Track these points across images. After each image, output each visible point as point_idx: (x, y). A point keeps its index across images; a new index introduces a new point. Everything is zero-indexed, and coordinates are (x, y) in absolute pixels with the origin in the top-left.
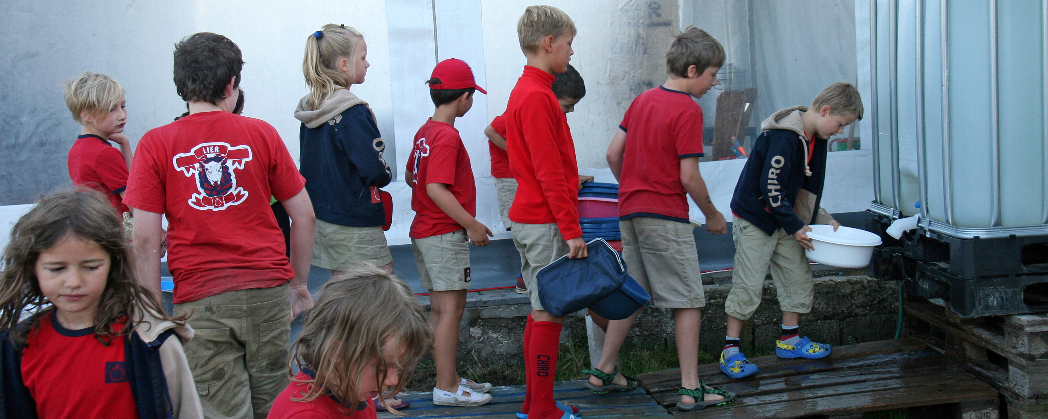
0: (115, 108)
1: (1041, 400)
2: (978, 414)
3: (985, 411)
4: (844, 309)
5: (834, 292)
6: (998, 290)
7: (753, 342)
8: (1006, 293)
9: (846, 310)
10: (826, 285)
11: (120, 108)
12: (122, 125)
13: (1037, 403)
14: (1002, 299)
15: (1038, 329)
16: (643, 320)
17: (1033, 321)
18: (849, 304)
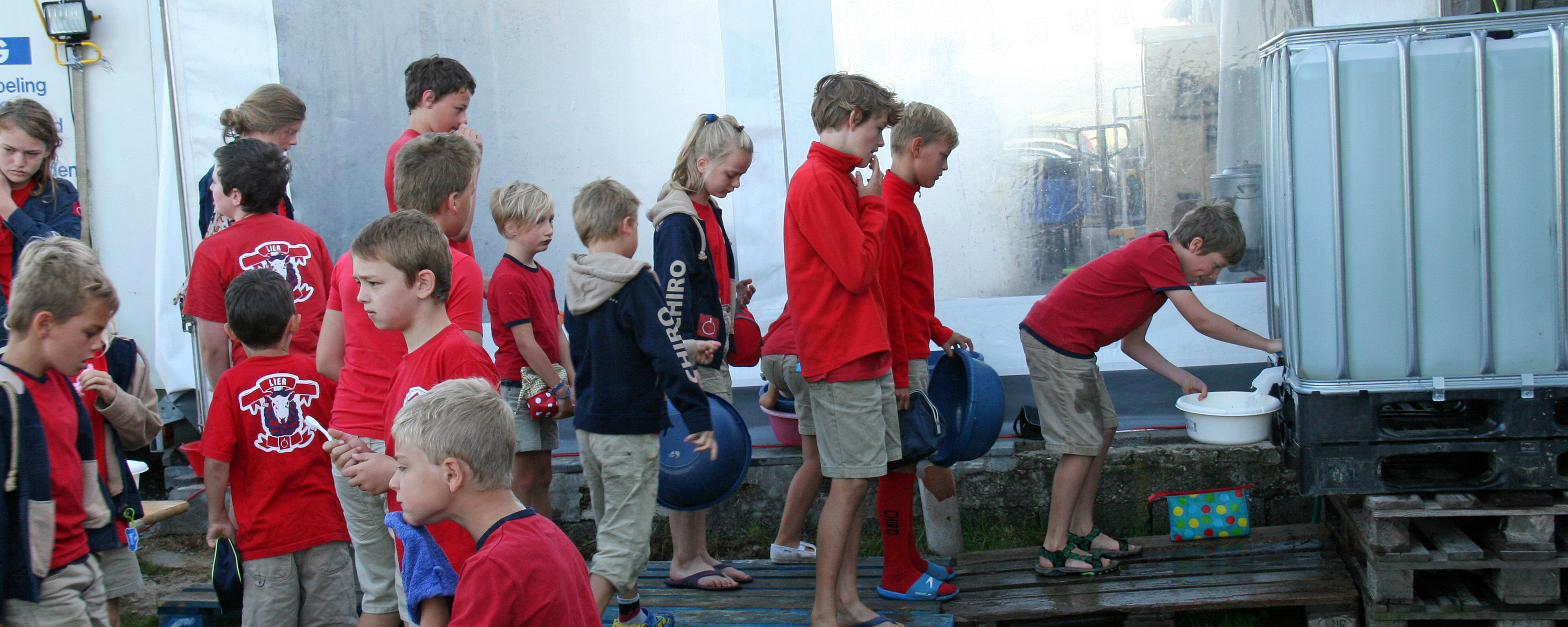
0: (542, 220)
1: (1393, 606)
2: (1330, 622)
3: (1339, 618)
4: (1271, 484)
5: (1258, 462)
6: (1345, 462)
7: (1150, 521)
8: (1355, 466)
9: (1274, 485)
10: (1247, 453)
11: (548, 221)
12: (548, 242)
13: (1388, 610)
14: (1351, 474)
15: (1390, 514)
16: (1008, 488)
17: (1382, 503)
18: (1277, 478)
